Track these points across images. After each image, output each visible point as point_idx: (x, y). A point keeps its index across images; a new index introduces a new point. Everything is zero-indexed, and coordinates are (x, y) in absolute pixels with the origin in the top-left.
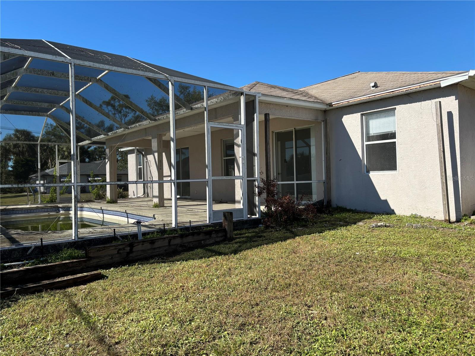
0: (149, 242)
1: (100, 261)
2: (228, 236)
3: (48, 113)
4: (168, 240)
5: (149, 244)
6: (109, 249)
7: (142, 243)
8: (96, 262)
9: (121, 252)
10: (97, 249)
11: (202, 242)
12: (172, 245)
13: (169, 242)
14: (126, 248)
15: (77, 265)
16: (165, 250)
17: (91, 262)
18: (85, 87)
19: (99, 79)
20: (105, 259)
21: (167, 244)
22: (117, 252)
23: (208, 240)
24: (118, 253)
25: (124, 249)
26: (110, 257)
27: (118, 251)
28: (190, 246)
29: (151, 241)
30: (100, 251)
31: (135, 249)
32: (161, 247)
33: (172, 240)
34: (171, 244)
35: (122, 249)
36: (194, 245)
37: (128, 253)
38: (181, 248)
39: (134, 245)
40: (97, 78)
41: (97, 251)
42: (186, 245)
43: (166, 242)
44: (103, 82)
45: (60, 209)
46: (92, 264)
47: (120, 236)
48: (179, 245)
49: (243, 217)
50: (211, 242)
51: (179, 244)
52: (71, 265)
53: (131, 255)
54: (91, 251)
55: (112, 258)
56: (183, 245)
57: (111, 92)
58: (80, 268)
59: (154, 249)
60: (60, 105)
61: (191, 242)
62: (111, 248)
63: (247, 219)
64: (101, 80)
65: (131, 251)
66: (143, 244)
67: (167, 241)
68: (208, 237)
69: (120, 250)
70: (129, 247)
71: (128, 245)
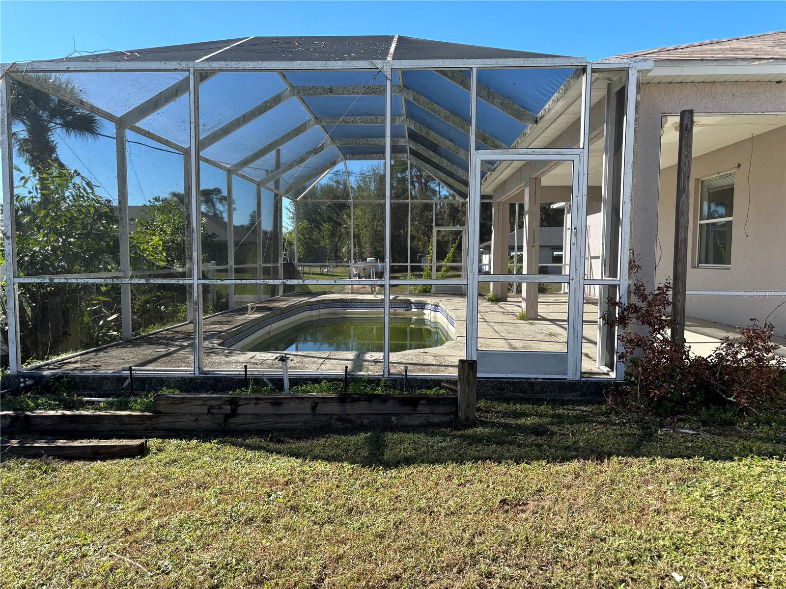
0: (269, 401)
1: (176, 422)
2: (461, 415)
4: (311, 404)
5: (269, 404)
6: (191, 402)
7: (255, 401)
8: (169, 422)
9: (215, 411)
10: (171, 400)
11: (394, 418)
12: (320, 414)
13: (314, 408)
14: (223, 407)
15: (137, 421)
16: (304, 422)
17: (161, 421)
20: (184, 420)
21: (309, 411)
22: (206, 411)
23: (408, 417)
24: (209, 412)
25: (220, 408)
26: (194, 418)
27: (209, 410)
28: (362, 422)
29: (273, 401)
30: (175, 404)
31: (240, 410)
32: (295, 414)
33: (320, 404)
34: (317, 412)
35: (217, 407)
36: (371, 422)
37: (227, 417)
38: (341, 423)
39: (239, 404)
41: (171, 403)
42: (353, 418)
43: (307, 407)
45: (413, 306)
46: (162, 425)
47: (268, 379)
48: (335, 417)
49: (566, 374)
50: (416, 422)
51: (336, 415)
52: (127, 420)
53: (232, 420)
54: (161, 402)
55: (197, 419)
56: (344, 417)
58: (142, 427)
59: (281, 416)
61: (365, 414)
62: (196, 403)
63: (578, 378)
65: (233, 413)
66: (256, 404)
67: (308, 405)
68: (407, 409)
69: (212, 407)
70: (229, 404)
71: (227, 401)
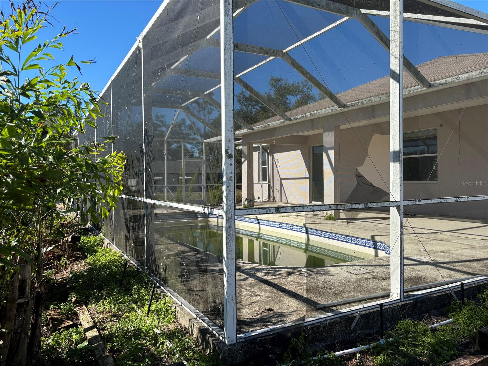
3: (183, 105)
18: (256, 66)
19: (286, 53)
40: (284, 51)
44: (290, 56)
57: (298, 70)
60: (205, 93)
64: (288, 54)
